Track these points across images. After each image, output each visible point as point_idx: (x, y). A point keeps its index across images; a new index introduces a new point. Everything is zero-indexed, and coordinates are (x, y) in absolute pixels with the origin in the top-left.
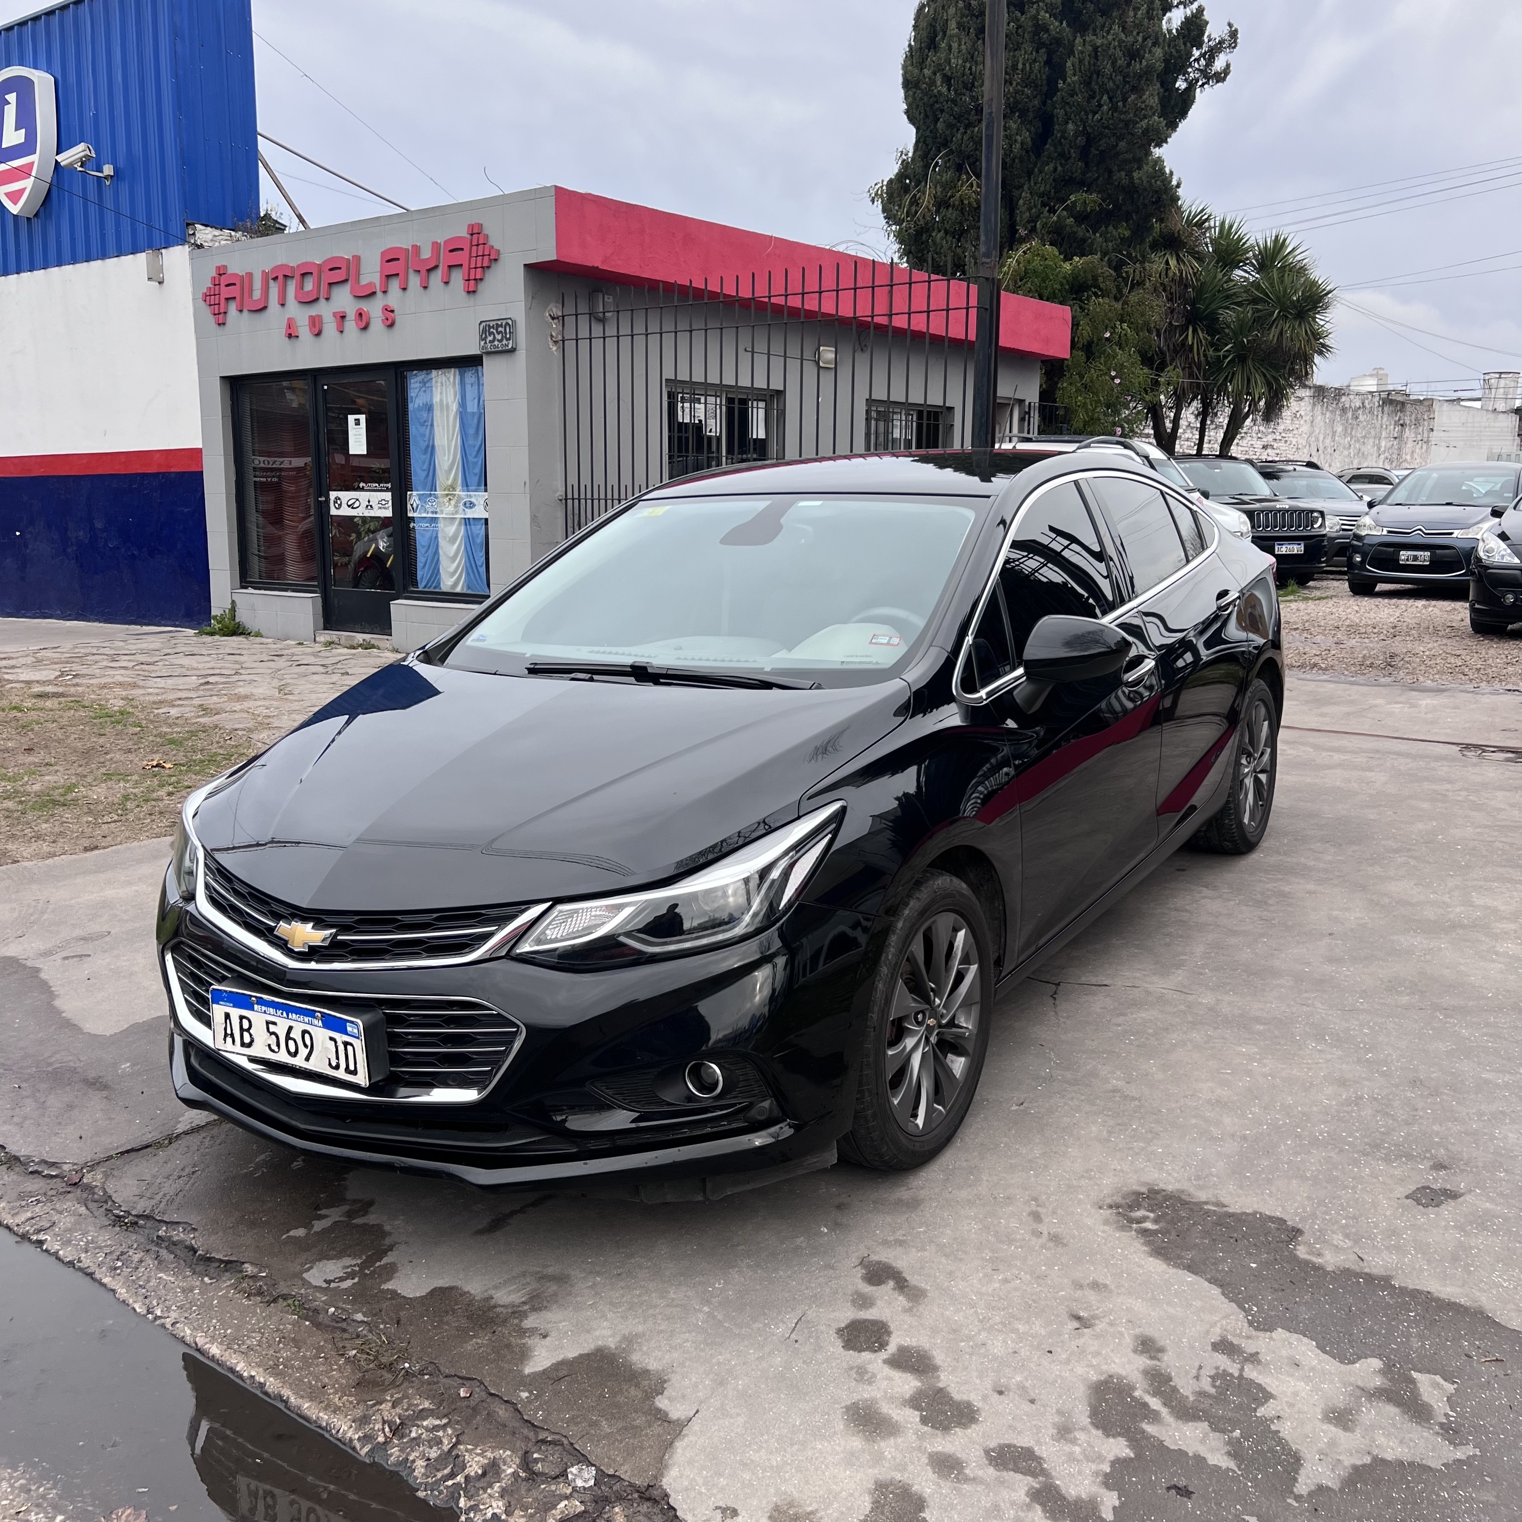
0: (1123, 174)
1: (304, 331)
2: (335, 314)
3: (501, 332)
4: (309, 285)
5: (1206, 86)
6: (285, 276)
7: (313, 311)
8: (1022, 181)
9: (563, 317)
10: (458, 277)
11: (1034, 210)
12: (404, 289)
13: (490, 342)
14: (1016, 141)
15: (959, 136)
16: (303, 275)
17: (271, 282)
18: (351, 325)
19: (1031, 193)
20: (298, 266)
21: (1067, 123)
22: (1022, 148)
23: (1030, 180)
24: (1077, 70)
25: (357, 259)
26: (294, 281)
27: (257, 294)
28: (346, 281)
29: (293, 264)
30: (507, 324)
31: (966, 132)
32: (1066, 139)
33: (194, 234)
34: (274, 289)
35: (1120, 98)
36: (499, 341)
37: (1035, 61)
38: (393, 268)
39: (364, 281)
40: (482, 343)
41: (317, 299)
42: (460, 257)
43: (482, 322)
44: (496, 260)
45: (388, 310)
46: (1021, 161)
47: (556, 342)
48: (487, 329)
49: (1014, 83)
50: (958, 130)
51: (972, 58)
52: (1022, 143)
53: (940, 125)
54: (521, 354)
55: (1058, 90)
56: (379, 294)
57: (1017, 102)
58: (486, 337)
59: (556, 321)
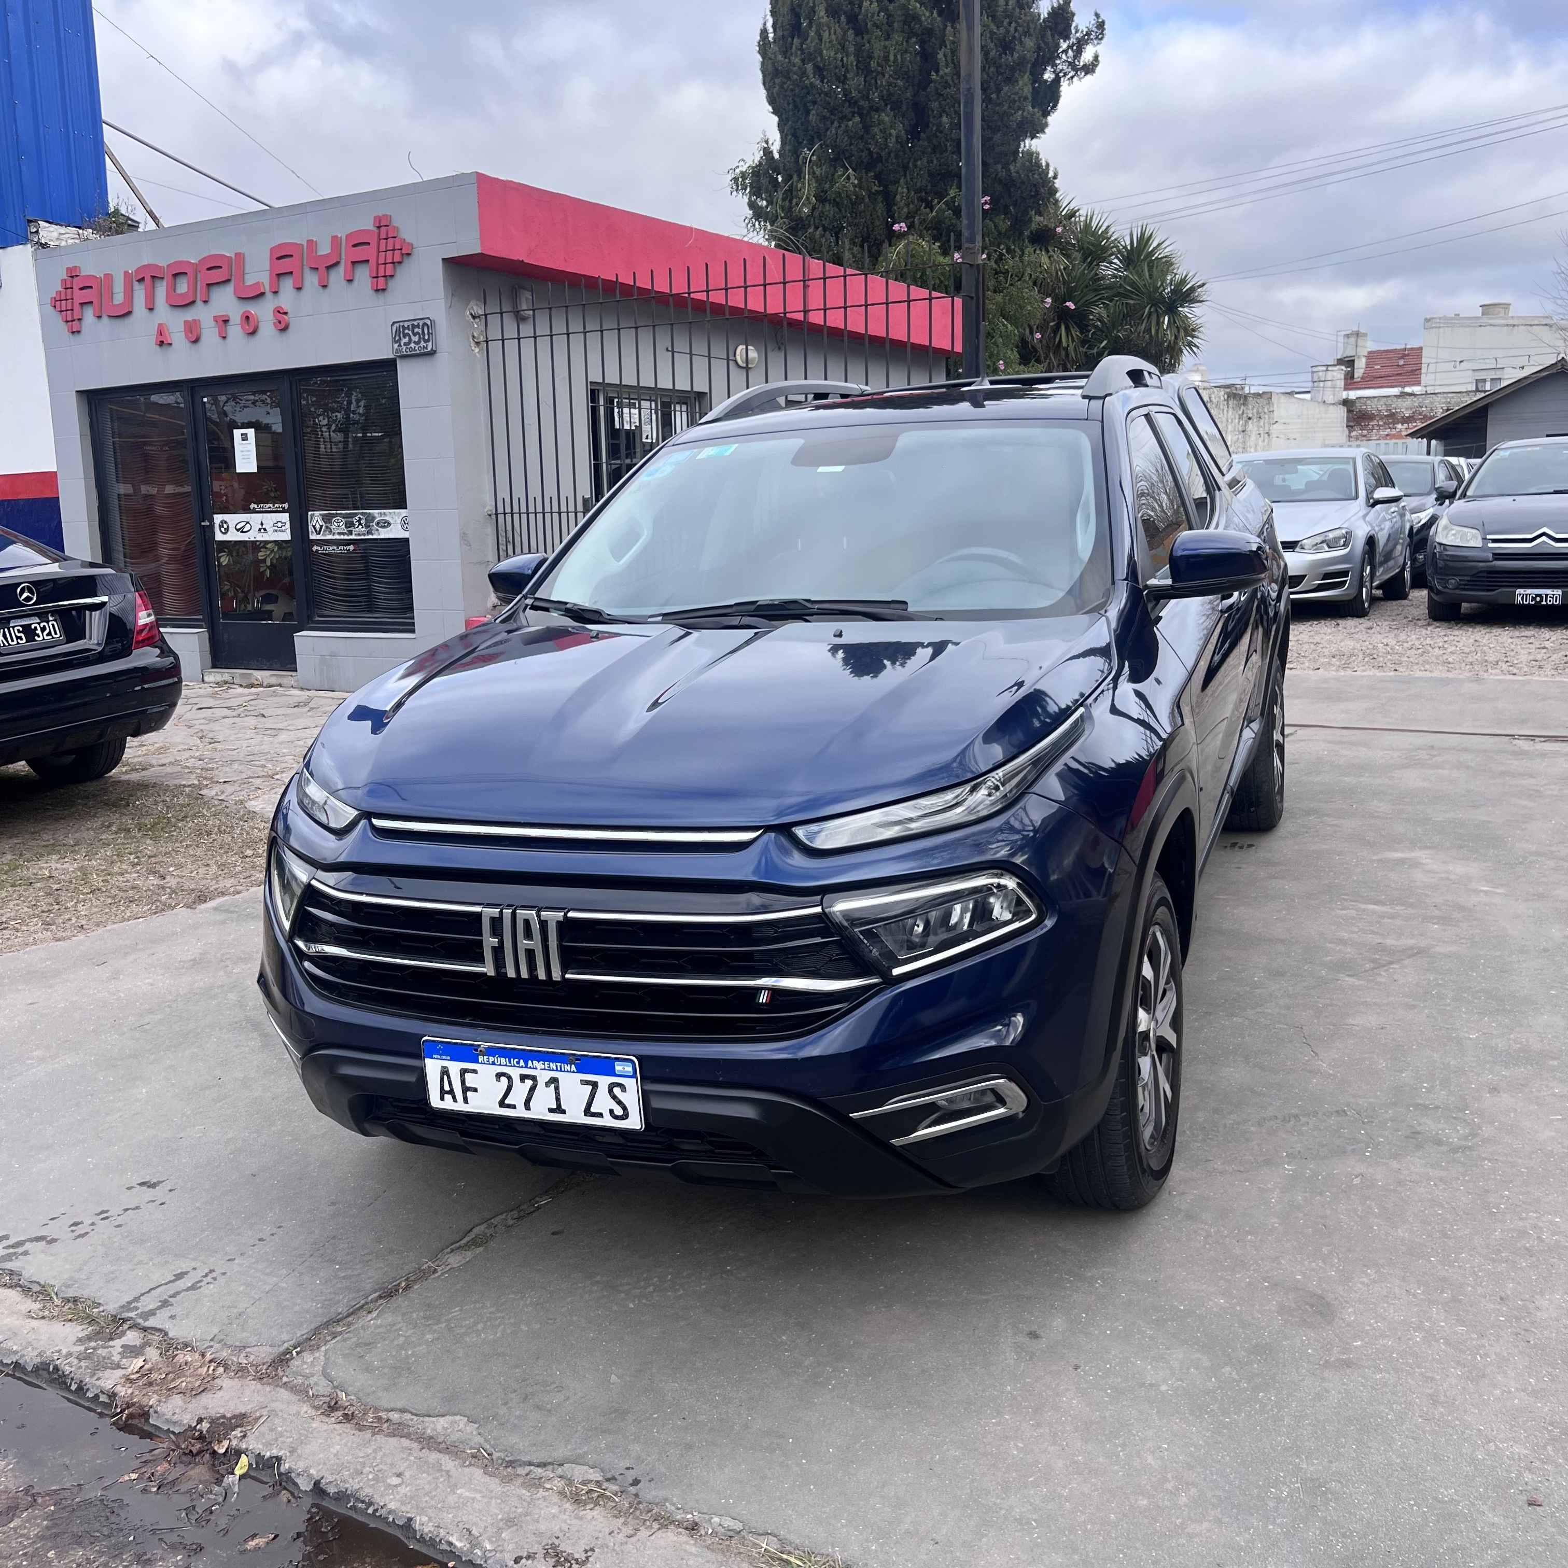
0: (999, 166)
1: (178, 338)
2: (216, 319)
3: (418, 333)
4: (183, 287)
5: (1075, 79)
6: (153, 277)
7: (190, 315)
8: (898, 176)
9: (486, 315)
10: (363, 275)
11: (911, 206)
12: (299, 289)
13: (405, 344)
14: (890, 134)
15: (834, 131)
16: (175, 275)
17: (136, 286)
18: (235, 330)
19: (908, 188)
20: (168, 266)
21: (941, 116)
22: (897, 142)
23: (905, 176)
24: (949, 61)
25: (240, 256)
26: (164, 283)
27: (119, 298)
28: (228, 281)
29: (163, 263)
30: (425, 324)
31: (839, 127)
32: (941, 132)
33: (37, 232)
34: (140, 293)
35: (994, 89)
36: (415, 342)
37: (906, 51)
38: (285, 265)
39: (250, 280)
40: (396, 346)
41: (193, 302)
42: (368, 253)
43: (394, 323)
44: (409, 254)
45: (280, 312)
46: (897, 157)
47: (478, 343)
48: (401, 331)
49: (887, 76)
50: (832, 123)
51: (843, 47)
52: (897, 137)
53: (813, 118)
54: (443, 357)
55: (931, 82)
56: (269, 295)
57: (890, 94)
58: (400, 339)
59: (477, 320)
